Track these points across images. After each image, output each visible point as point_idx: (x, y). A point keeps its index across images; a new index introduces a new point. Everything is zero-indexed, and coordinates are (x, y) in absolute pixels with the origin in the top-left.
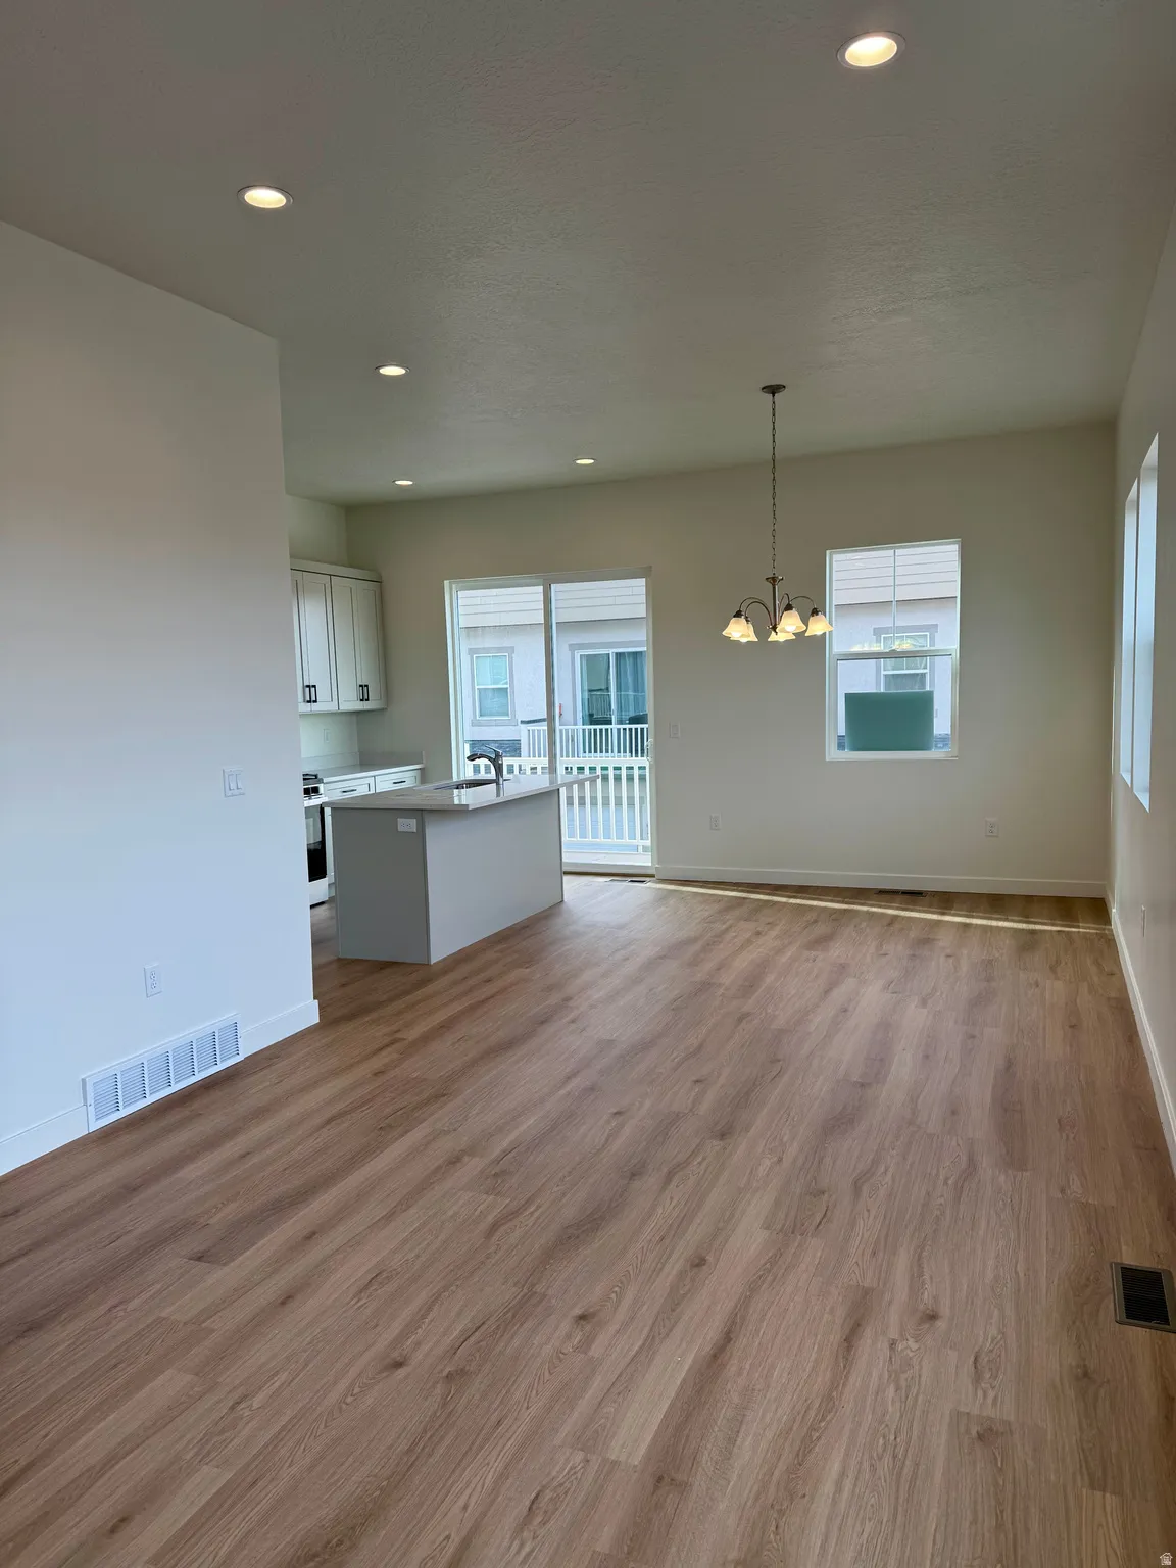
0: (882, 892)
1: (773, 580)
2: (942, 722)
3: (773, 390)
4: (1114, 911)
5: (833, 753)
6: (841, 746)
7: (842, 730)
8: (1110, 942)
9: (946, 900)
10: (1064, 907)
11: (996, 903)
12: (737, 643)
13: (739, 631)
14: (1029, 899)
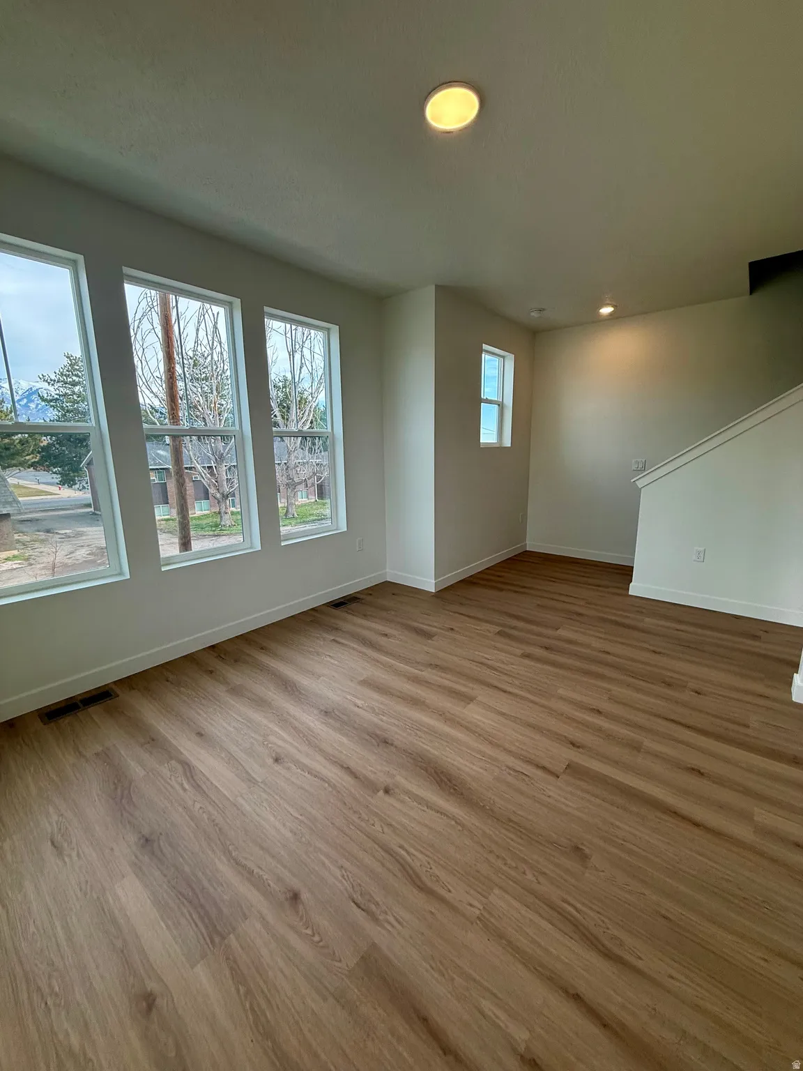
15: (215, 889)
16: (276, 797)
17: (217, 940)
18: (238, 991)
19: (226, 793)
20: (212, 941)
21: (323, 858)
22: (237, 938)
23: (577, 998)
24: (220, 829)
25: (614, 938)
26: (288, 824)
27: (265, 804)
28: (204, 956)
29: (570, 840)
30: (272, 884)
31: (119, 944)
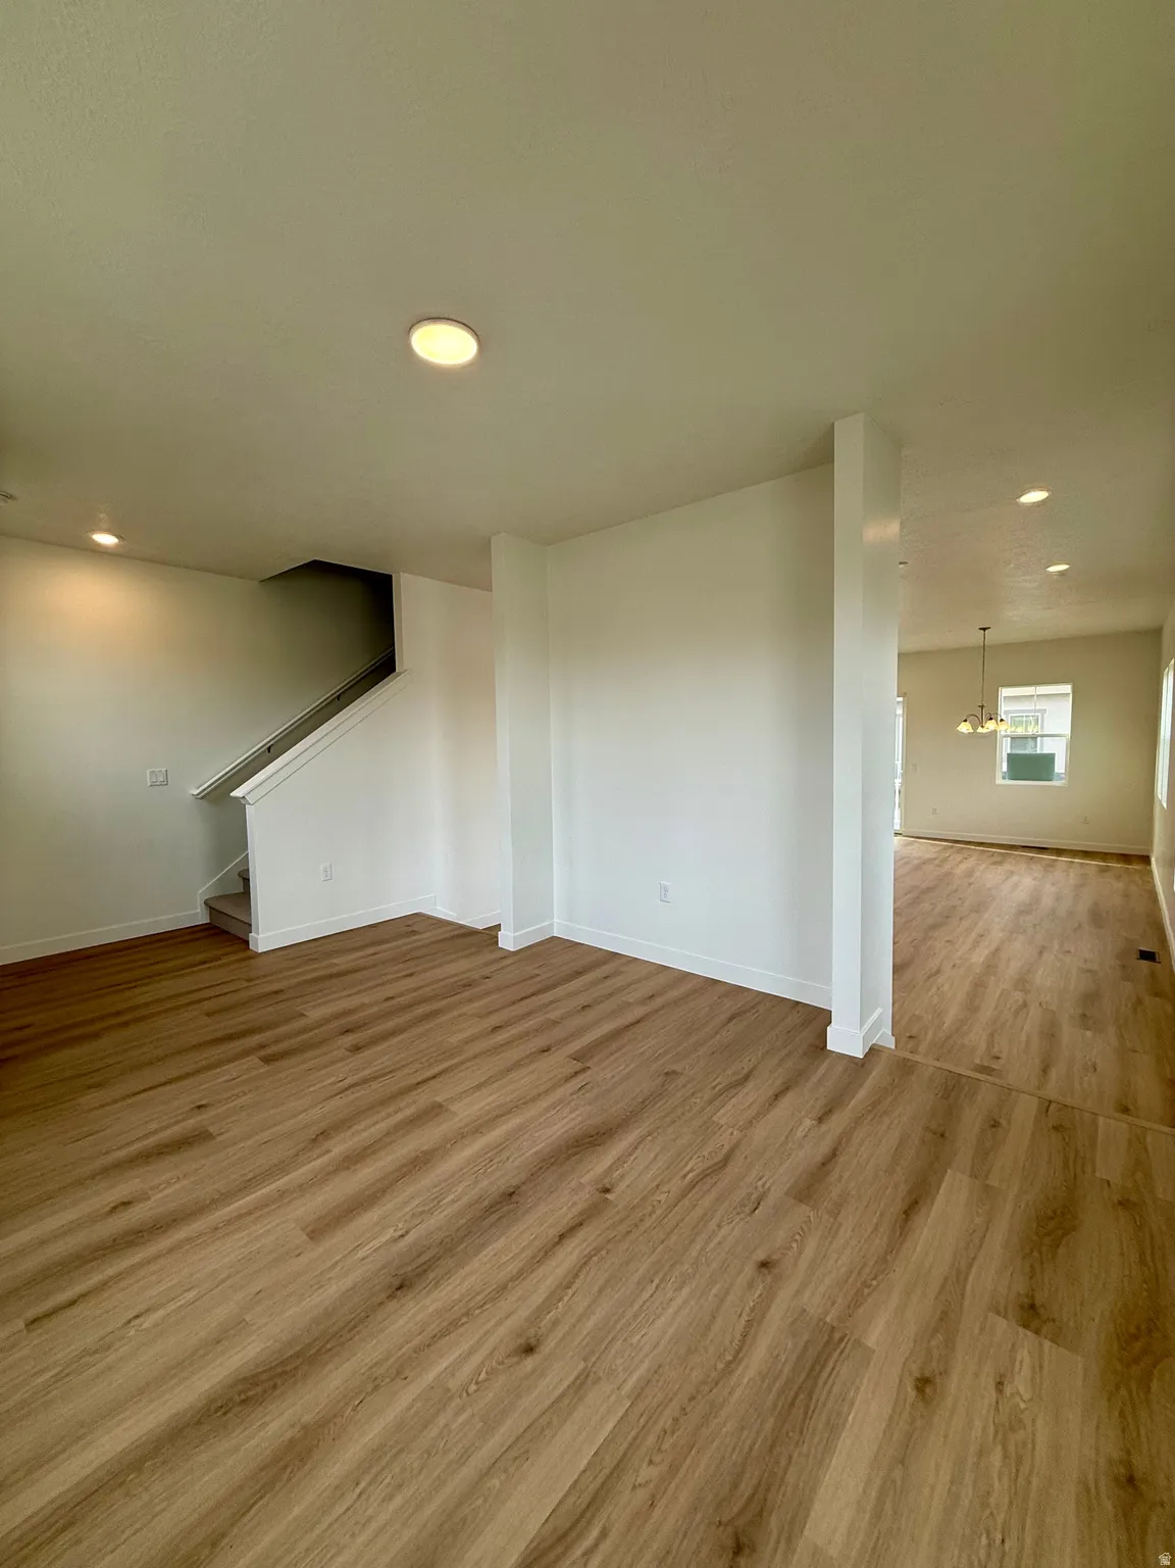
0: (1024, 847)
1: (982, 707)
2: (1060, 766)
3: (984, 629)
4: (1153, 860)
5: (999, 781)
6: (1004, 778)
7: (1005, 768)
8: (1150, 872)
9: (1059, 852)
10: (1126, 858)
11: (1086, 854)
12: (962, 733)
13: (965, 728)
14: (1106, 854)
15: (784, 1364)
16: (618, 1327)
17: (837, 1336)
18: (869, 1294)
19: (610, 1426)
20: (841, 1340)
21: (712, 1245)
22: (826, 1313)
23: (777, 1097)
24: (692, 1399)
25: (733, 1074)
26: (669, 1295)
27: (635, 1340)
28: (858, 1343)
29: (659, 1076)
30: (759, 1292)
31: (898, 1473)
